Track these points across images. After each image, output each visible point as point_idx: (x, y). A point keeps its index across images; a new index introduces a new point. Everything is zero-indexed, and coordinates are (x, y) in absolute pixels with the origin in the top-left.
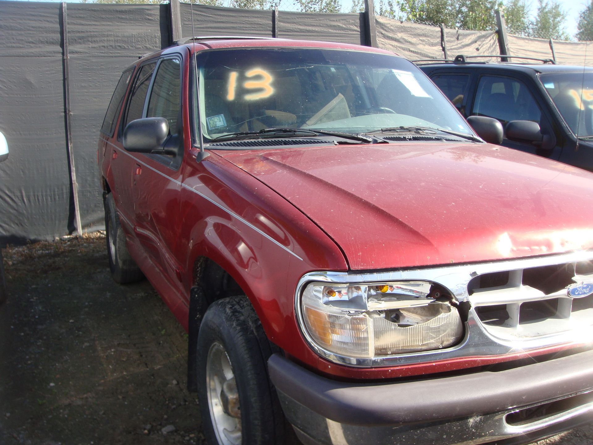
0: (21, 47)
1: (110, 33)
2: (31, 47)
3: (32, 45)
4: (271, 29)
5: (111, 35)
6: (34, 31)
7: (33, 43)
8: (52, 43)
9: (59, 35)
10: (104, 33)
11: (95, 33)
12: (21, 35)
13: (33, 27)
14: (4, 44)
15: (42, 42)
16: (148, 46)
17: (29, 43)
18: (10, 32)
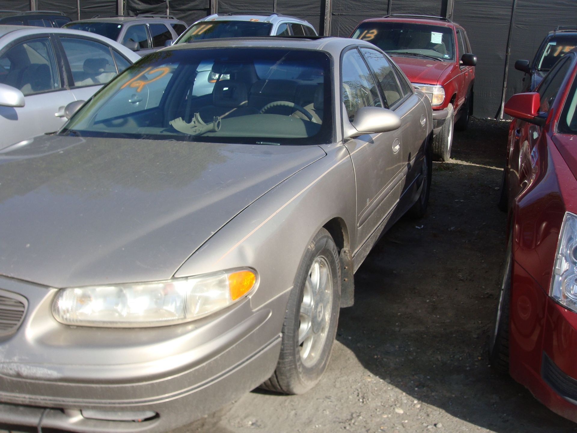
0: (368, 12)
1: (413, 6)
2: (373, 12)
3: (373, 11)
4: (512, 5)
5: (413, 7)
6: (375, 3)
7: (373, 9)
8: (383, 10)
9: (387, 6)
10: (410, 6)
11: (405, 6)
12: (368, 5)
13: (375, 2)
14: (360, 10)
15: (378, 9)
16: (433, 13)
17: (372, 9)
18: (364, 4)
